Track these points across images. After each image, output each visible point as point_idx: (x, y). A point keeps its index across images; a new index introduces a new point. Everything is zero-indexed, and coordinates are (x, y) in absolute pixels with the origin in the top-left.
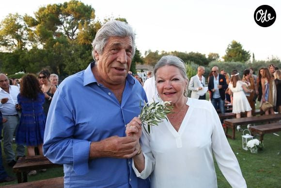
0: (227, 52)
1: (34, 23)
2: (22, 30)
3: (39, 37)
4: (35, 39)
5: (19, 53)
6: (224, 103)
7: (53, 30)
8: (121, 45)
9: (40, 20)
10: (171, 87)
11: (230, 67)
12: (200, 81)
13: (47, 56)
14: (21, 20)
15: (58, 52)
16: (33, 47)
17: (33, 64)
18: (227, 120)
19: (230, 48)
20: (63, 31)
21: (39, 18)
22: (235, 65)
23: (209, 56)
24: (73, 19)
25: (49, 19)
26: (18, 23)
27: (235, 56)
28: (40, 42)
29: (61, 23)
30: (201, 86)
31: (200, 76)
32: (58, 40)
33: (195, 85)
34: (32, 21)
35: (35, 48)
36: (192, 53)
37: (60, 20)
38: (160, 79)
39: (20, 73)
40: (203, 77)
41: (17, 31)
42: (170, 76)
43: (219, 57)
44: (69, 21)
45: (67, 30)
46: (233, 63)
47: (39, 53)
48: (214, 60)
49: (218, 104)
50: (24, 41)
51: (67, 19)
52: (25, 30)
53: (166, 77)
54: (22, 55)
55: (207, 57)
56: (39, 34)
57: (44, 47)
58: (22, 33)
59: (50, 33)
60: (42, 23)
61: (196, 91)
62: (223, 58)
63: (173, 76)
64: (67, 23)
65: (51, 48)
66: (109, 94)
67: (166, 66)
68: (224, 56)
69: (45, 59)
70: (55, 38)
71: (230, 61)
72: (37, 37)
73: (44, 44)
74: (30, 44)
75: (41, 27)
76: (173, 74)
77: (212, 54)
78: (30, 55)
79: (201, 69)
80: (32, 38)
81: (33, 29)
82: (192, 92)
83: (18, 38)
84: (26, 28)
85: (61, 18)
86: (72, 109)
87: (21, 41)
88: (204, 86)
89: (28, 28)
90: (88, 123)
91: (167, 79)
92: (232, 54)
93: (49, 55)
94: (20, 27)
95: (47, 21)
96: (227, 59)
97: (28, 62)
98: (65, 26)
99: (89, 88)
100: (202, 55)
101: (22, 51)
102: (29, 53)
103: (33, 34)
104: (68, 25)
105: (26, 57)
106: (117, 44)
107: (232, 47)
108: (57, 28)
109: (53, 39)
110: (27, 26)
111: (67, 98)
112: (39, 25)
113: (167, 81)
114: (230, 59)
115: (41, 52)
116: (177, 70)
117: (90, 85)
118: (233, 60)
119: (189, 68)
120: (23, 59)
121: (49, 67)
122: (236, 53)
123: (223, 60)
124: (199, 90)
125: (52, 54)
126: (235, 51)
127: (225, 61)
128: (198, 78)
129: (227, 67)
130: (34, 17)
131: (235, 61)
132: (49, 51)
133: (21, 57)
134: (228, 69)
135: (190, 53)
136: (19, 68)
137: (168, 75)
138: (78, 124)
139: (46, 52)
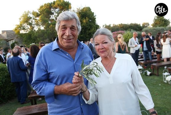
0: (154, 21)
1: (38, 15)
2: (32, 19)
3: (41, 23)
4: (39, 24)
5: (31, 33)
6: (151, 53)
7: (48, 18)
8: (66, 26)
9: (41, 13)
10: (103, 47)
11: (156, 31)
12: (135, 41)
13: (46, 33)
14: (31, 14)
15: (52, 31)
16: (38, 29)
17: (39, 38)
18: (153, 64)
19: (156, 18)
20: (54, 18)
21: (40, 12)
22: (159, 29)
23: (143, 25)
24: (59, 10)
25: (46, 12)
26: (29, 16)
27: (160, 23)
28: (42, 26)
29: (52, 14)
30: (136, 44)
31: (135, 38)
32: (51, 24)
33: (132, 44)
34: (36, 14)
35: (39, 29)
36: (132, 24)
37: (52, 12)
38: (96, 43)
39: (32, 44)
40: (137, 38)
41: (29, 20)
42: (102, 41)
43: (149, 25)
44: (57, 12)
45: (56, 17)
46: (158, 28)
47: (42, 32)
48: (146, 27)
49: (147, 55)
50: (33, 26)
51: (56, 11)
52: (33, 19)
53: (100, 42)
54: (33, 34)
55: (141, 25)
56: (41, 21)
57: (44, 28)
58: (32, 22)
59: (47, 20)
60: (42, 14)
61: (133, 47)
62: (152, 25)
63: (104, 41)
64: (56, 13)
65: (48, 29)
66: (67, 54)
67: (99, 35)
68: (152, 24)
69: (46, 35)
70: (50, 22)
71: (156, 27)
72: (40, 23)
73: (45, 26)
74: (37, 27)
75: (41, 17)
76: (103, 40)
77: (145, 23)
78: (37, 34)
79: (135, 34)
80: (38, 24)
81: (38, 18)
82: (131, 48)
83: (30, 24)
84: (34, 18)
85: (53, 11)
86: (45, 64)
87: (32, 26)
88: (138, 44)
89: (35, 18)
90: (55, 72)
91: (100, 43)
92: (158, 22)
93: (47, 33)
94: (31, 18)
95: (44, 13)
96: (155, 26)
97: (36, 37)
98: (55, 15)
99: (55, 51)
100: (138, 25)
101: (33, 32)
102: (36, 32)
103: (37, 22)
104: (56, 14)
105: (35, 35)
106: (64, 25)
107: (157, 18)
108: (51, 17)
109: (48, 23)
110: (34, 17)
111: (43, 58)
112: (40, 16)
113: (101, 44)
114: (156, 25)
115: (43, 31)
116: (106, 37)
117: (56, 50)
118: (158, 26)
119: (129, 33)
120: (34, 36)
121: (48, 39)
122: (160, 21)
123: (151, 26)
124: (135, 46)
125: (49, 32)
126: (159, 20)
127: (153, 27)
128: (134, 39)
129: (155, 31)
130: (38, 12)
131: (160, 27)
132: (47, 30)
133: (32, 35)
134: (155, 32)
135: (130, 24)
136: (32, 41)
137: (101, 40)
138: (49, 73)
139: (46, 31)
